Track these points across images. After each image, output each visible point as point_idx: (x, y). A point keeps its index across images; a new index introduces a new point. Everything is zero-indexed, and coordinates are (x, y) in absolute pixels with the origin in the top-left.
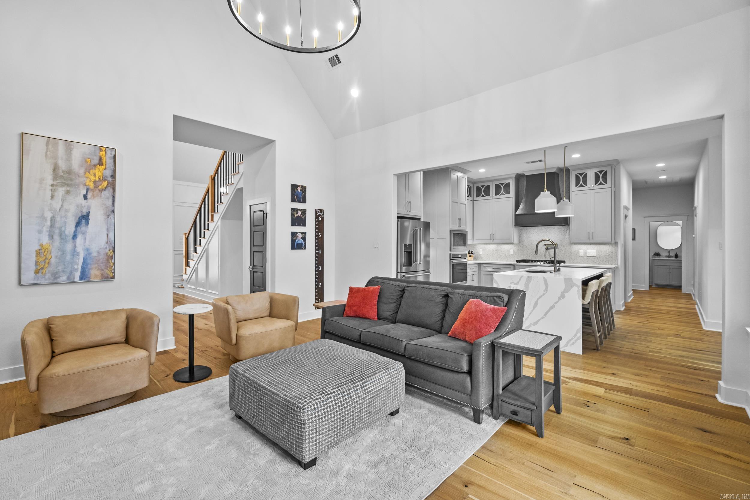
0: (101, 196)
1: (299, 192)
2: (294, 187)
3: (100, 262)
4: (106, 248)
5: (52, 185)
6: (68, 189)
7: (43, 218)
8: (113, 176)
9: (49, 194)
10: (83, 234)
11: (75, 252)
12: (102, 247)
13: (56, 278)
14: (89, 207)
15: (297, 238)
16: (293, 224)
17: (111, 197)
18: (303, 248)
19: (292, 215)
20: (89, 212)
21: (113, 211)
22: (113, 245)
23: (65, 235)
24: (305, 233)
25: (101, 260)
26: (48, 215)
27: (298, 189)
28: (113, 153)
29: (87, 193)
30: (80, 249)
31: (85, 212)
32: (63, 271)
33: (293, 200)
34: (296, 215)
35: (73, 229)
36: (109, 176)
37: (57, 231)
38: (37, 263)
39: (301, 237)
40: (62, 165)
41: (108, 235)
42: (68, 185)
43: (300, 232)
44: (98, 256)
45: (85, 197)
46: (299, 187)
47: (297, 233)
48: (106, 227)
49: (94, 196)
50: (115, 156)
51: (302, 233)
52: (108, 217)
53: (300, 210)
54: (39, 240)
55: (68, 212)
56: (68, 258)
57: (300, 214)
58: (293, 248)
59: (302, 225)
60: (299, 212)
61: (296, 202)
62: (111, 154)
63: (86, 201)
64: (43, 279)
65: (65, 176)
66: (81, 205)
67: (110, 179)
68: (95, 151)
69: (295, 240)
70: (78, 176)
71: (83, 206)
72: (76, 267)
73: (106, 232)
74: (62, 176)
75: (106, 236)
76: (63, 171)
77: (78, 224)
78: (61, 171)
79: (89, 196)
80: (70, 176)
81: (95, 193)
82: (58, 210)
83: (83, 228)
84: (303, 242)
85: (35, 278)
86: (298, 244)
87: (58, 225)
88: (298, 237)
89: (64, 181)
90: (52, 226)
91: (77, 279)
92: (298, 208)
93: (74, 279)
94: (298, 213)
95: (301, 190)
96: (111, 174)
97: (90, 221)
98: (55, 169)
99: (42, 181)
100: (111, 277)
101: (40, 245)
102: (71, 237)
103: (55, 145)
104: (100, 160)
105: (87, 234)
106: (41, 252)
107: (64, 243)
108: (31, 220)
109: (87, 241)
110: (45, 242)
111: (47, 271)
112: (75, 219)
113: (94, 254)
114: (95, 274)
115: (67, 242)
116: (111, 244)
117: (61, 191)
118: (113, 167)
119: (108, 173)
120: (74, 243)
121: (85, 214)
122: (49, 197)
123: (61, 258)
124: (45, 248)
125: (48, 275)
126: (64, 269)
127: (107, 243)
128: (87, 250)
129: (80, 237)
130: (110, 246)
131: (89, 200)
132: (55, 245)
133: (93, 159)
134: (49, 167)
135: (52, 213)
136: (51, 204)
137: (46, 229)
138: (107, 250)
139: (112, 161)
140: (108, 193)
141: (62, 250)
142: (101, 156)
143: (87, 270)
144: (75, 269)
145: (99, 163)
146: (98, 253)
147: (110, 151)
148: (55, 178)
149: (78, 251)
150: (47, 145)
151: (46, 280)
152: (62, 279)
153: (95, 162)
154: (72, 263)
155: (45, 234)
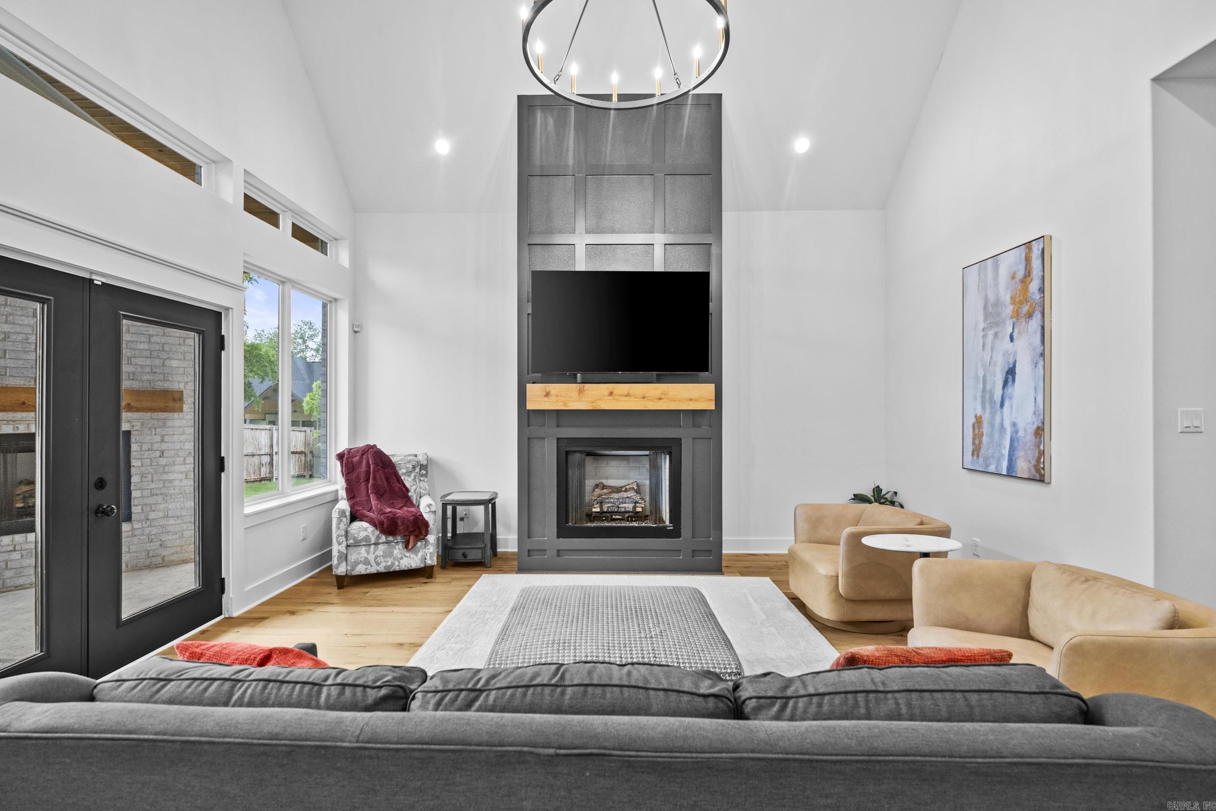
0: (1028, 331)
3: (1028, 447)
4: (1034, 423)
5: (983, 330)
6: (996, 330)
7: (978, 378)
8: (1042, 290)
9: (981, 342)
10: (1010, 398)
11: (1002, 427)
12: (1029, 421)
13: (987, 466)
14: (1015, 353)
17: (1040, 328)
20: (1016, 361)
21: (1042, 355)
22: (1042, 417)
23: (995, 402)
25: (1028, 444)
26: (981, 374)
28: (1041, 246)
29: (1013, 332)
30: (1007, 425)
31: (1011, 361)
32: (993, 457)
35: (1001, 392)
36: (1037, 291)
37: (988, 397)
38: (974, 443)
40: (991, 295)
41: (1035, 399)
42: (996, 324)
44: (1025, 436)
45: (1012, 339)
48: (1034, 385)
49: (1020, 333)
50: (1043, 250)
52: (1036, 367)
54: (975, 409)
55: (996, 366)
56: (997, 436)
62: (1038, 250)
63: (1012, 344)
64: (977, 465)
65: (993, 311)
66: (1008, 351)
67: (1037, 296)
68: (1020, 255)
70: (1005, 305)
71: (1010, 352)
72: (1003, 450)
73: (1033, 394)
74: (991, 313)
75: (1034, 401)
76: (992, 305)
77: (1006, 384)
78: (990, 306)
79: (1015, 335)
80: (998, 310)
81: (1021, 327)
82: (988, 364)
83: (1009, 390)
85: (972, 463)
87: (988, 388)
89: (993, 320)
90: (984, 389)
91: (1004, 472)
93: (1002, 469)
96: (1038, 287)
97: (1017, 376)
98: (986, 306)
99: (976, 325)
100: (1040, 477)
101: (976, 416)
102: (999, 403)
103: (986, 268)
104: (1026, 268)
105: (1014, 399)
106: (976, 425)
107: (993, 414)
108: (969, 383)
109: (1014, 410)
110: (979, 412)
111: (980, 454)
112: (1003, 376)
113: (1021, 433)
114: (1023, 466)
115: (996, 412)
116: (1039, 415)
117: (991, 333)
118: (1040, 274)
119: (1034, 286)
120: (1002, 413)
121: (1011, 366)
122: (982, 348)
123: (991, 436)
124: (979, 421)
125: (981, 460)
126: (994, 453)
127: (1035, 413)
128: (1014, 425)
129: (1007, 404)
130: (1038, 419)
131: (1016, 342)
132: (986, 417)
133: (1019, 271)
134: (981, 304)
135: (984, 370)
136: (983, 357)
137: (979, 394)
138: (1035, 427)
139: (1040, 261)
140: (1035, 323)
141: (992, 426)
142: (1028, 260)
143: (1014, 458)
144: (1002, 455)
145: (1025, 274)
146: (1025, 430)
147: (1039, 245)
148: (986, 319)
149: (1005, 427)
150: (979, 275)
151: (979, 466)
152: (992, 468)
153: (1021, 274)
154: (1000, 445)
155: (979, 400)
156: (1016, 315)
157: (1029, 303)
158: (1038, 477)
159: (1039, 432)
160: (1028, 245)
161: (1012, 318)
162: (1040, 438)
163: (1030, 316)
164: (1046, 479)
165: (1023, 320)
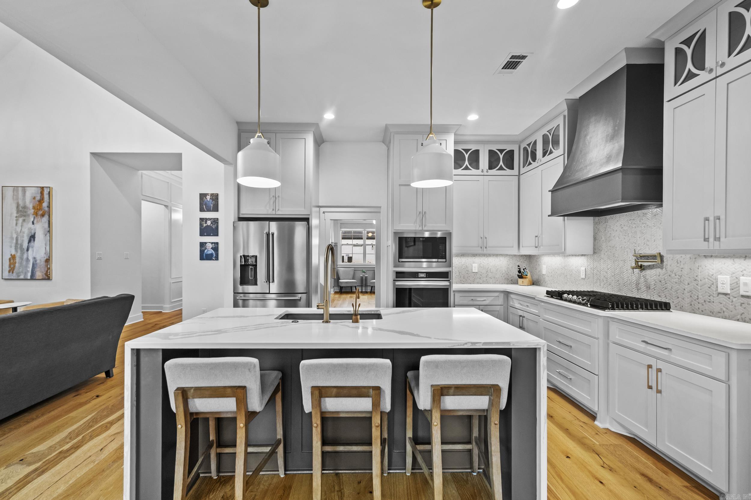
0: (42, 222)
1: (209, 200)
2: (202, 196)
3: (42, 267)
4: (45, 257)
5: (16, 217)
6: (24, 218)
7: (12, 238)
8: (49, 207)
9: (15, 222)
10: (32, 247)
11: (28, 259)
12: (42, 257)
13: (19, 276)
14: (35, 229)
15: (206, 249)
16: (202, 234)
17: (47, 222)
18: (214, 259)
19: (201, 225)
20: (35, 232)
21: (49, 231)
22: (49, 255)
23: (23, 249)
24: (217, 243)
25: (42, 265)
26: (15, 236)
27: (207, 197)
28: (48, 190)
29: (34, 220)
30: (31, 258)
31: (33, 232)
32: (22, 272)
33: (202, 210)
34: (205, 225)
35: (27, 245)
36: (46, 207)
37: (19, 246)
38: (10, 267)
39: (211, 247)
40: (21, 203)
41: (46, 248)
42: (25, 216)
43: (209, 242)
44: (40, 263)
45: (33, 223)
46: (208, 196)
47: (206, 243)
48: (45, 243)
49: (37, 222)
50: (49, 192)
51: (212, 243)
52: (46, 236)
53: (210, 219)
54: (10, 252)
55: (24, 234)
56: (24, 263)
57: (210, 223)
58: (202, 258)
59: (212, 234)
60: (208, 221)
61: (204, 211)
62: (47, 191)
63: (33, 225)
64: (12, 277)
65: (22, 210)
66: (31, 228)
67: (47, 209)
68: (38, 191)
69: (204, 251)
70: (29, 209)
71: (32, 229)
72: (28, 269)
73: (44, 246)
74: (21, 211)
75: (45, 249)
76: (22, 207)
77: (30, 241)
79: (35, 222)
80: (25, 210)
81: (38, 219)
82: (19, 232)
83: (32, 244)
84: (213, 252)
85: (8, 276)
86: (207, 255)
87: (19, 242)
88: (207, 247)
89: (22, 214)
90: (17, 243)
91: (29, 278)
92: (207, 218)
93: (28, 277)
94: (207, 223)
95: (210, 199)
96: (47, 205)
97: (36, 239)
98: (18, 207)
99: (11, 214)
100: (47, 277)
101: (11, 255)
102: (26, 250)
103: (17, 191)
104: (41, 197)
105: (34, 248)
106: (11, 259)
107: (22, 254)
108: (7, 240)
109: (34, 252)
110: (13, 252)
111: (14, 271)
112: (28, 238)
113: (38, 261)
114: (39, 274)
115: (24, 253)
116: (47, 254)
117: (21, 220)
118: (48, 201)
119: (45, 205)
120: (28, 253)
121: (33, 234)
122: (15, 225)
123: (21, 263)
124: (13, 257)
125: (14, 274)
126: (23, 270)
127: (45, 253)
128: (34, 258)
129: (30, 250)
130: (47, 256)
131: (35, 225)
132: (18, 255)
133: (37, 197)
134: (14, 206)
135: (16, 235)
136: (16, 229)
137: (13, 245)
138: (45, 259)
139: (48, 196)
140: (45, 219)
141: (21, 258)
142: (42, 194)
143: (34, 271)
144: (28, 271)
145: (40, 199)
146: (40, 260)
147: (47, 189)
148: (17, 212)
149: (29, 259)
150: (13, 192)
151: (13, 277)
152: (22, 277)
153: (38, 198)
154: (27, 267)
155: (13, 248)
156: (36, 214)
157: (42, 211)
158: (47, 278)
159: (48, 261)
160: (42, 188)
161: (33, 215)
162: (48, 263)
163: (43, 215)
164: (50, 279)
165: (39, 217)
